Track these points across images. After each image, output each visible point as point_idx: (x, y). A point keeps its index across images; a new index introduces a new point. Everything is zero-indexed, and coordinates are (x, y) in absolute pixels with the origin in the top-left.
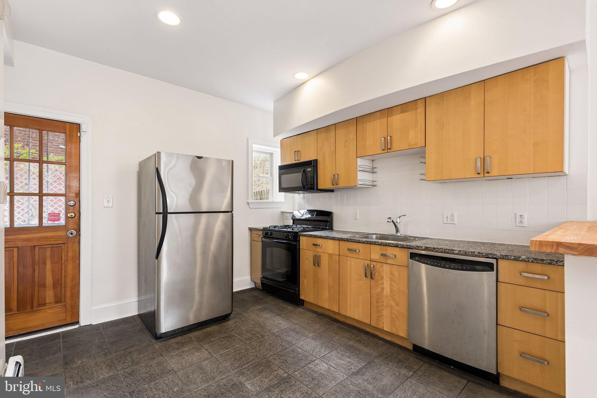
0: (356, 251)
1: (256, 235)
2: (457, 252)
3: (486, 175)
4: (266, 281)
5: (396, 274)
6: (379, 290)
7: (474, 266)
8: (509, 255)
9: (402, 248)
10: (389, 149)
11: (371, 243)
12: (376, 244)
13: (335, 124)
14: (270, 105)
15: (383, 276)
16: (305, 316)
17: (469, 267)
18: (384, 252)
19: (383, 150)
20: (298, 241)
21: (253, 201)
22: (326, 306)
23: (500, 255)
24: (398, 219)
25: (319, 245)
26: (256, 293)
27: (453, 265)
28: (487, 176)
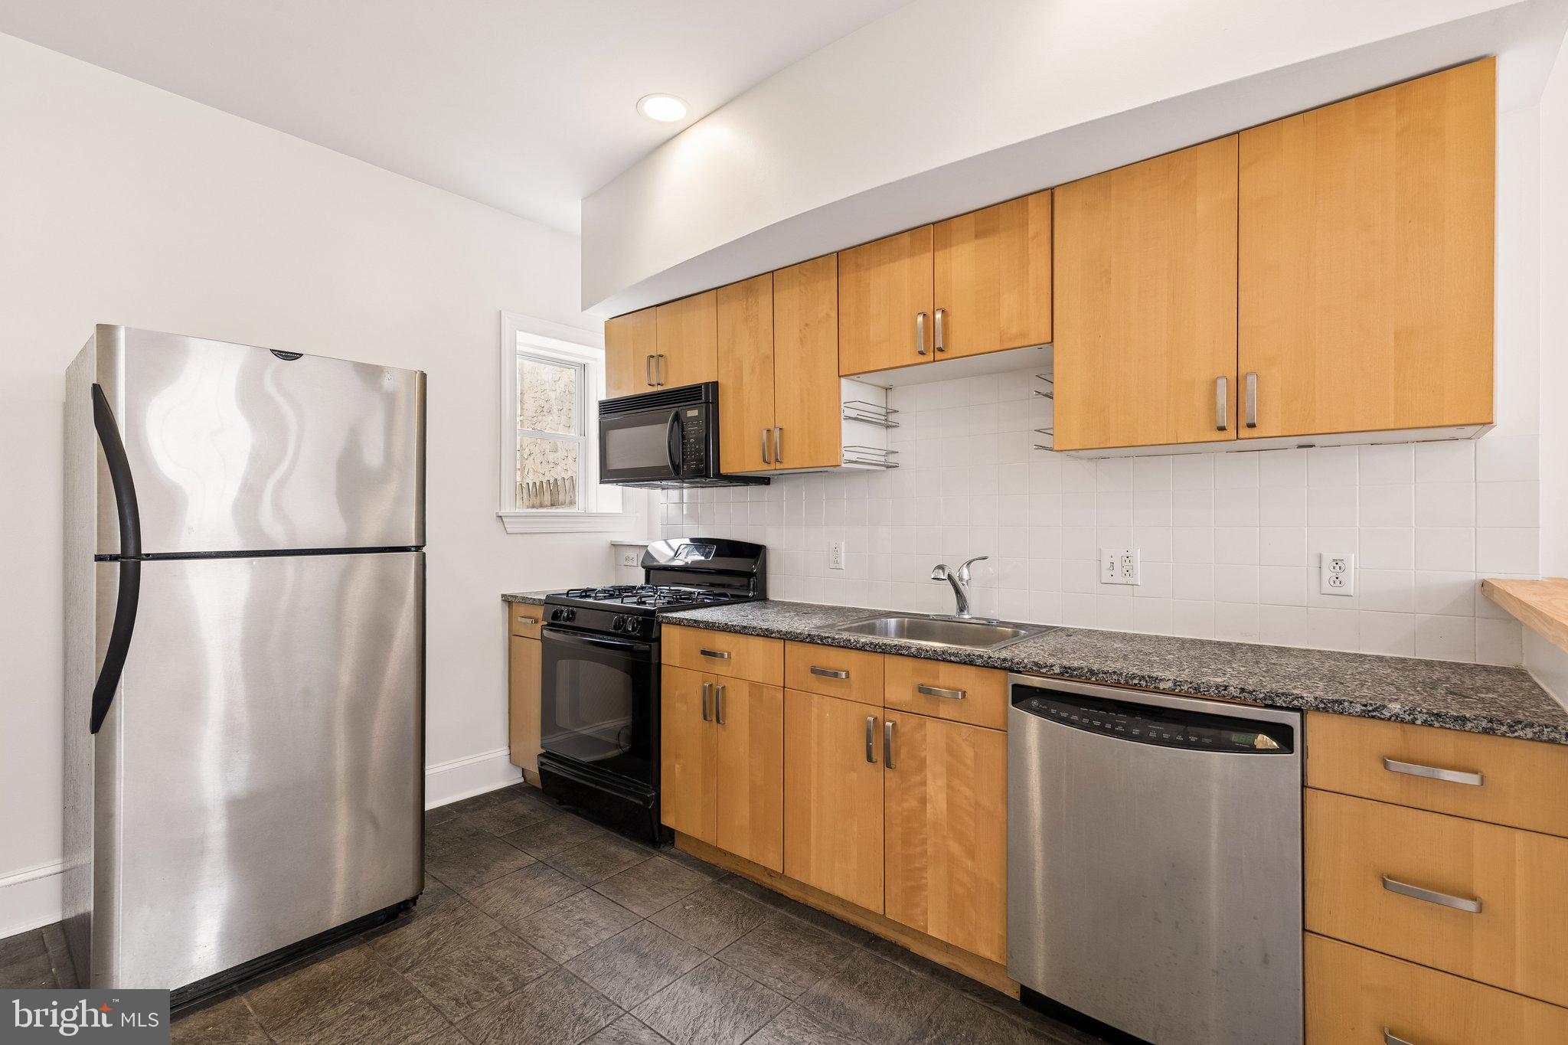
0: (836, 675)
1: (524, 620)
2: (1170, 684)
3: (1244, 432)
4: (553, 768)
5: (969, 752)
6: (912, 803)
7: (1224, 734)
8: (1344, 701)
9: (987, 667)
10: (941, 350)
11: (884, 650)
12: (901, 654)
13: (772, 272)
14: (570, 212)
15: (925, 759)
16: (674, 884)
17: (1208, 734)
18: (926, 681)
19: (921, 353)
20: (654, 640)
21: (517, 510)
22: (744, 851)
23: (1316, 698)
24: (965, 570)
25: (722, 656)
26: (521, 807)
27: (1155, 728)
28: (1247, 436)
